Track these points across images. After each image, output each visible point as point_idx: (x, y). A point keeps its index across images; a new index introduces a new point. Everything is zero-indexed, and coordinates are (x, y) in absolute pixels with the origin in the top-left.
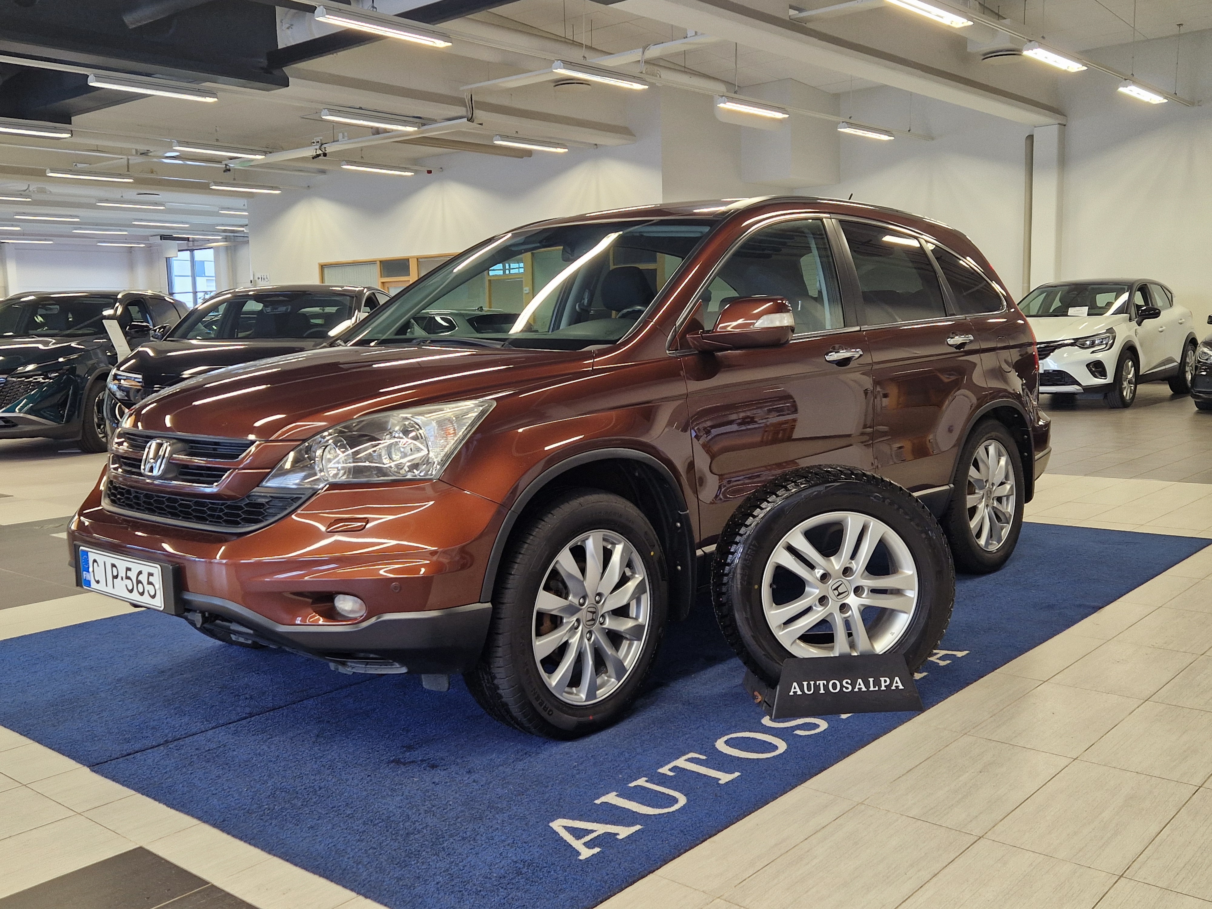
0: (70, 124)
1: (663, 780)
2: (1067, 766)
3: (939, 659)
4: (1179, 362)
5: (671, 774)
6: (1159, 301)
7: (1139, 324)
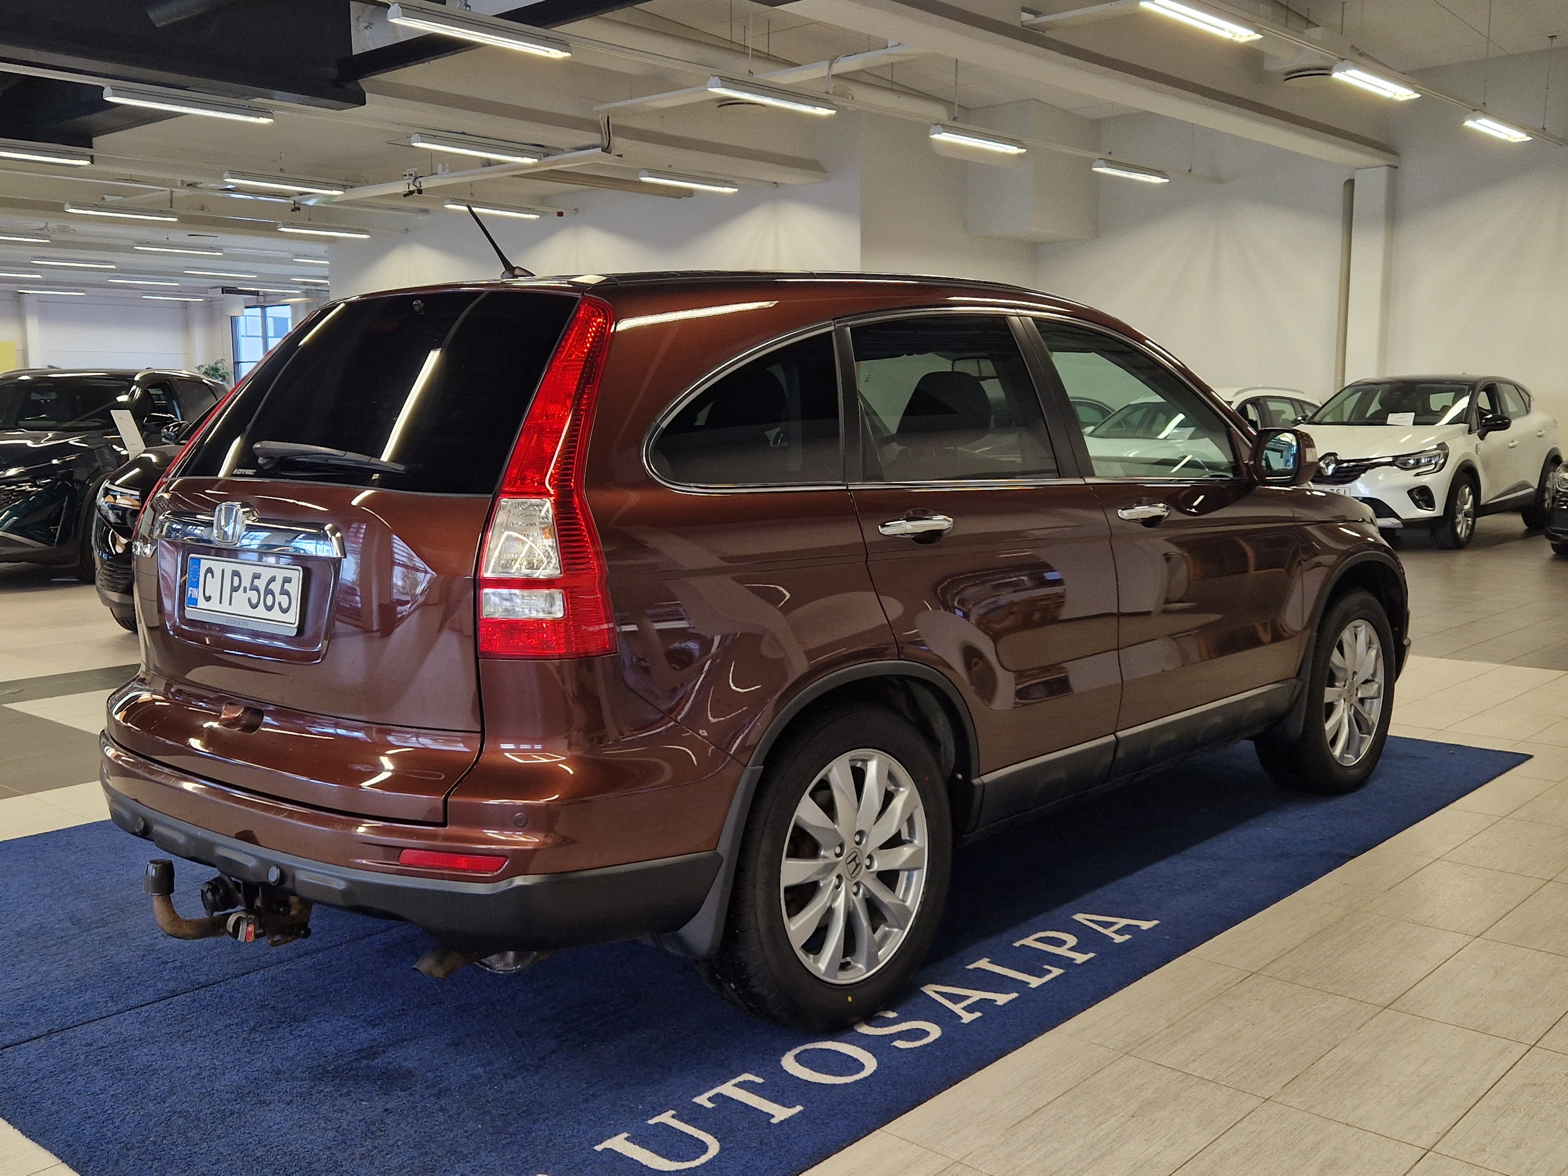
0: (91, 147)
1: (695, 1116)
2: (1253, 1110)
3: (1116, 932)
4: (1536, 486)
5: (710, 1105)
6: (1511, 405)
7: (1482, 437)
